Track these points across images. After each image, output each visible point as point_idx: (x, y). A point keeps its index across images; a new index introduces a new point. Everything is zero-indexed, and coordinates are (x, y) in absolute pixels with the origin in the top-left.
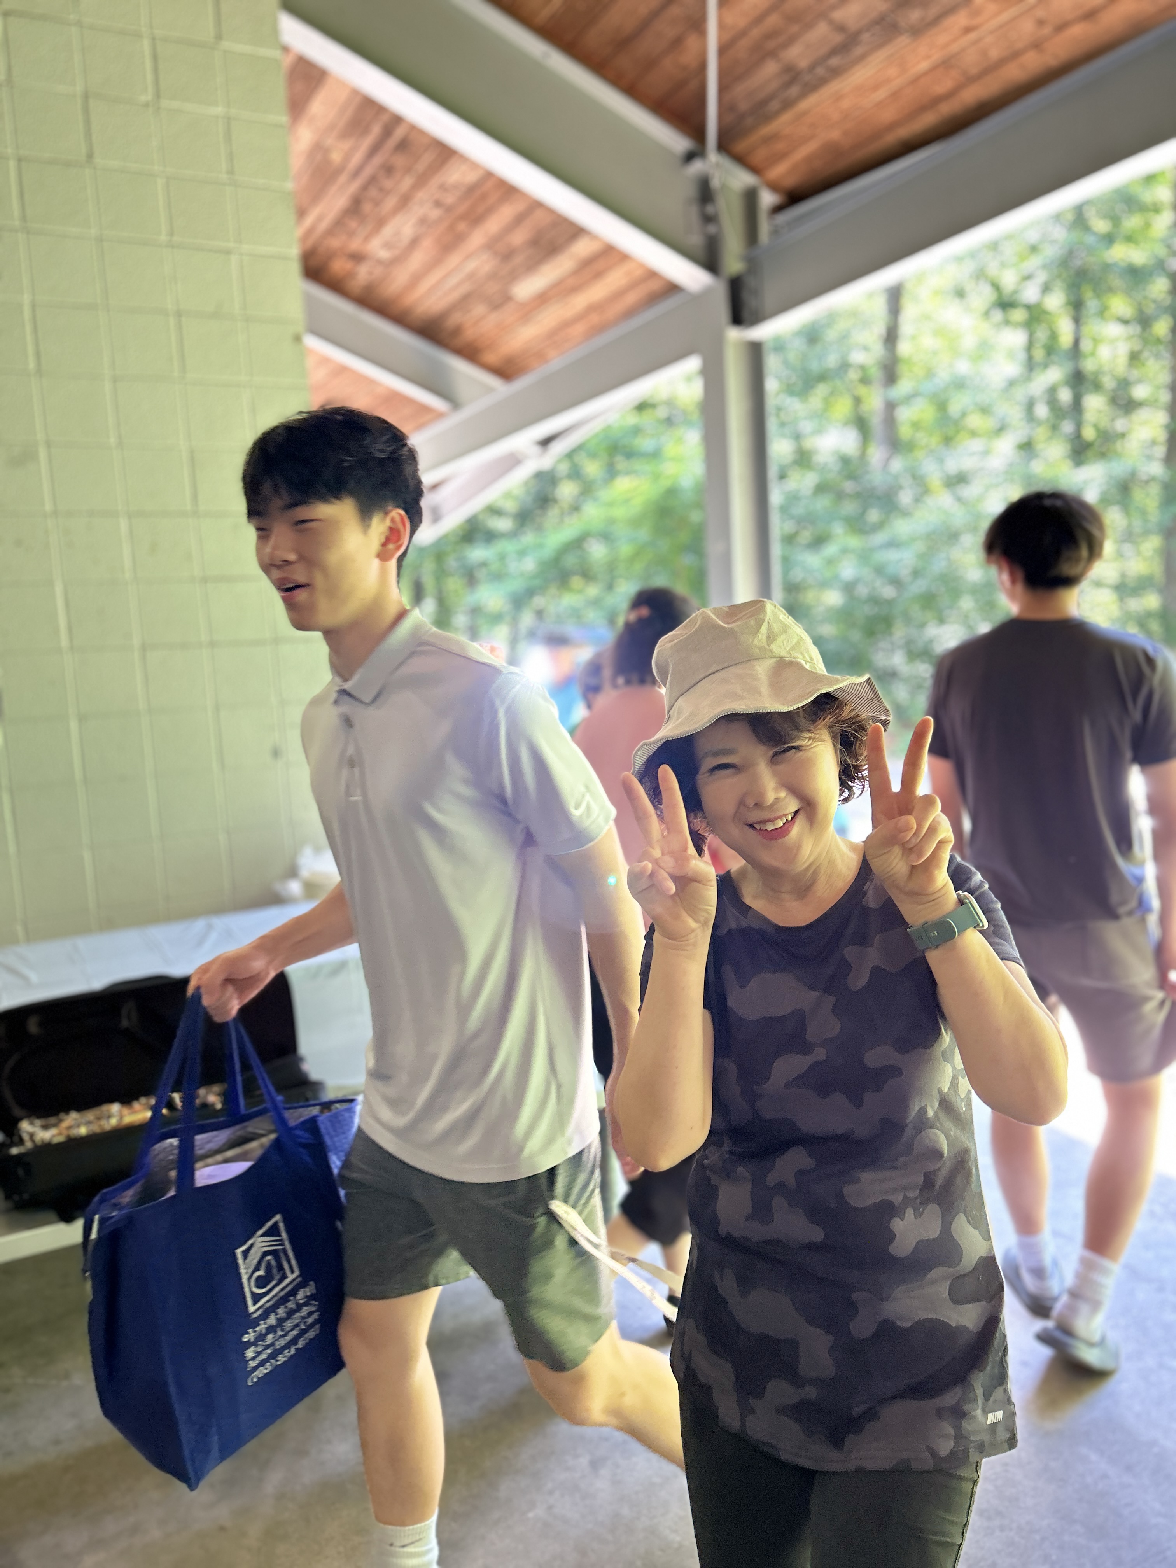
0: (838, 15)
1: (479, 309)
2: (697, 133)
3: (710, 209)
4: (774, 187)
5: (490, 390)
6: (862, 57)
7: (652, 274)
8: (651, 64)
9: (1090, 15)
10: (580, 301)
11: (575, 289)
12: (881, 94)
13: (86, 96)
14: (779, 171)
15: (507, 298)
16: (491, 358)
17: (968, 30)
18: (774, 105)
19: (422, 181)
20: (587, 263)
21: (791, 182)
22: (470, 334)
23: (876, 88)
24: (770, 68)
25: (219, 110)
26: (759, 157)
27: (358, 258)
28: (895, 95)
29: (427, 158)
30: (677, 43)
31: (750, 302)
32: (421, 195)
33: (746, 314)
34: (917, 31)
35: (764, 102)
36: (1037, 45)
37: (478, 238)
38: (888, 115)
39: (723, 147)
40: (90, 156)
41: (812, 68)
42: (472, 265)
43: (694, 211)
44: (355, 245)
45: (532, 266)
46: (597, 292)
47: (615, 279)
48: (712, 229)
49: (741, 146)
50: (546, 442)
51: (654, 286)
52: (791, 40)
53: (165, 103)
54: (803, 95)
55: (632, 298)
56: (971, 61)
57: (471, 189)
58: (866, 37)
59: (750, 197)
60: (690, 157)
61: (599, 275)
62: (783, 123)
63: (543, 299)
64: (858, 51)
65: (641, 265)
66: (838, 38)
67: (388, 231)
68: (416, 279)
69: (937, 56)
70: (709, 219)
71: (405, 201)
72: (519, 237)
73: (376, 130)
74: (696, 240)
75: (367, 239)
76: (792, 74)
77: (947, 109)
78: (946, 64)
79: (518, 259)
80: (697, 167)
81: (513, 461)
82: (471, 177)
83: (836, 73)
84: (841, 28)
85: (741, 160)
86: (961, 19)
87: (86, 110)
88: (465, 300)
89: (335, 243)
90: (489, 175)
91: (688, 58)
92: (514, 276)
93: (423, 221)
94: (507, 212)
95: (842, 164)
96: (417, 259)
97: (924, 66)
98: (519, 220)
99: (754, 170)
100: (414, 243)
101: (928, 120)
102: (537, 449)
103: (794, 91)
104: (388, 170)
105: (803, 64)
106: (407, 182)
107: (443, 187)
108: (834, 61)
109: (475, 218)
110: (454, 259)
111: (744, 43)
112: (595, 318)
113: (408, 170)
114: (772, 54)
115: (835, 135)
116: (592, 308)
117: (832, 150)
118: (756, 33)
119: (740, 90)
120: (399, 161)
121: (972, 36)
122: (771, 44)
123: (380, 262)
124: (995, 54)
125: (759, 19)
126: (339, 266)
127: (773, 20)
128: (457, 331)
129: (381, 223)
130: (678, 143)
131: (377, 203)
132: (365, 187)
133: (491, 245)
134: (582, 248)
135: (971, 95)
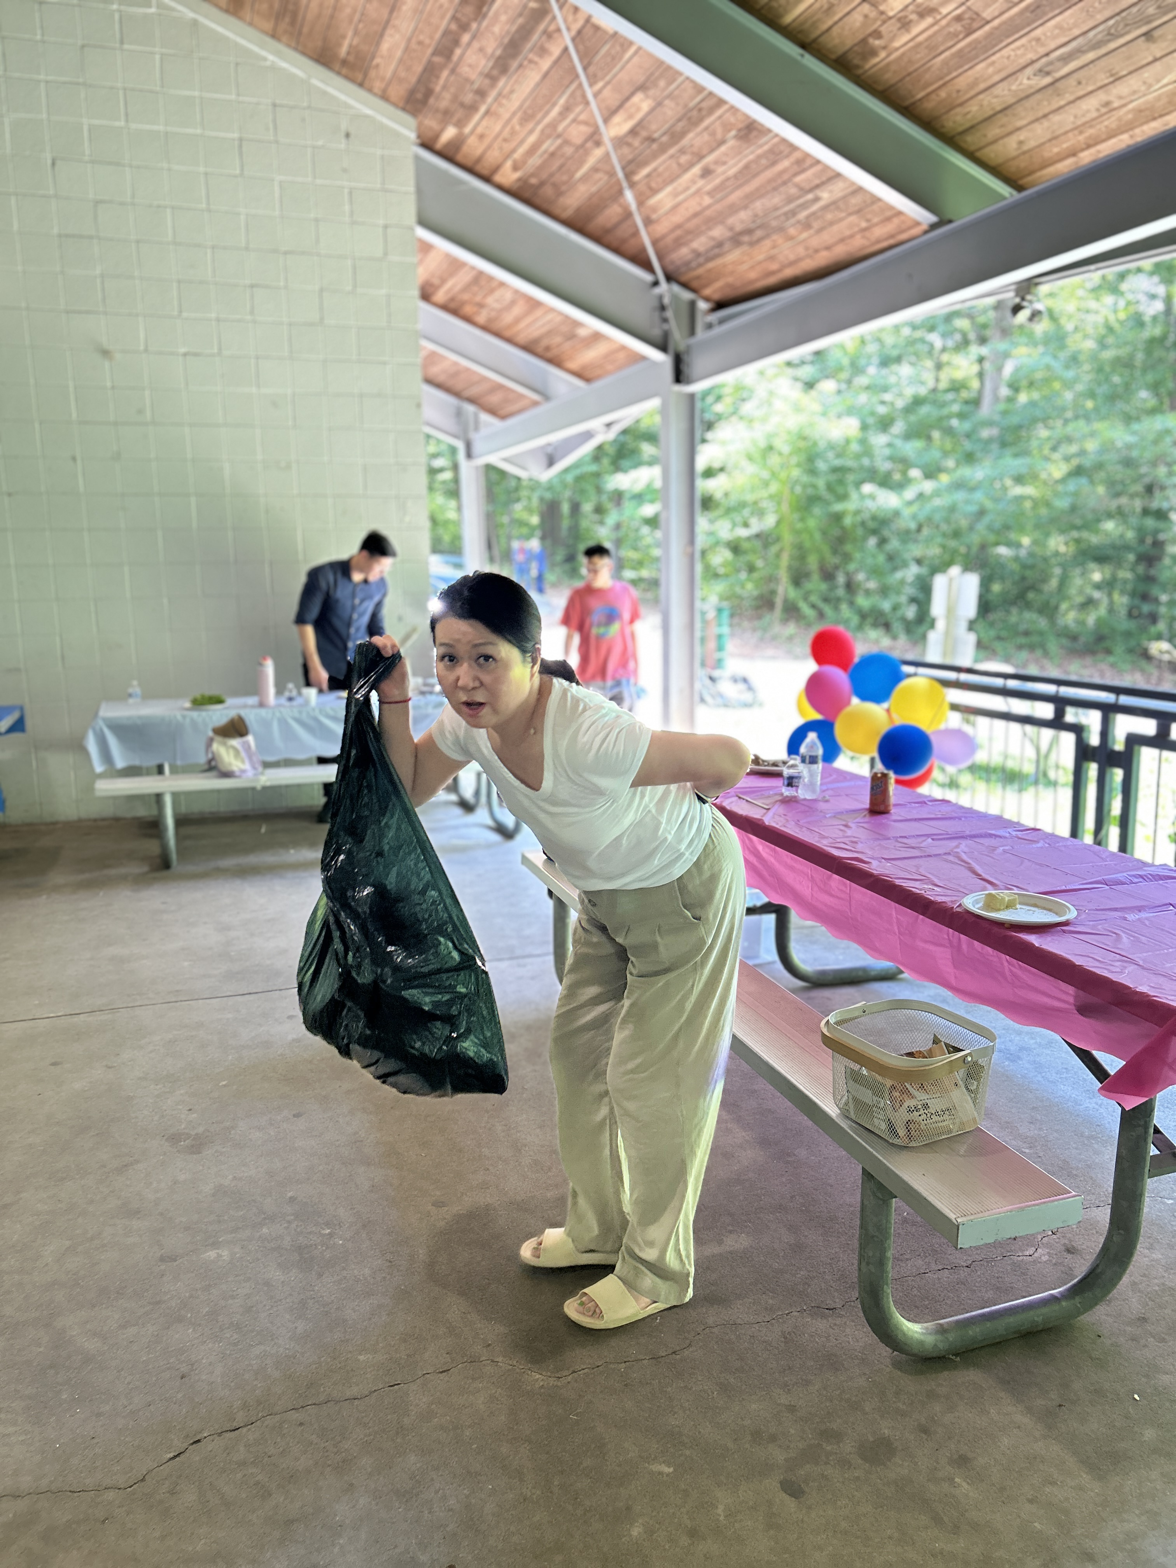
0: (711, 234)
1: (559, 339)
2: (652, 272)
3: (666, 314)
4: (707, 299)
6: (730, 252)
8: (620, 243)
9: (828, 248)
12: (745, 267)
14: (708, 292)
17: (773, 248)
21: (717, 296)
22: (556, 351)
23: (742, 263)
24: (684, 251)
26: (695, 284)
27: (480, 306)
28: (752, 268)
31: (685, 370)
33: (681, 378)
34: (752, 244)
35: (688, 263)
38: (753, 275)
39: (669, 280)
41: (707, 251)
42: (549, 316)
43: (657, 314)
44: (477, 300)
49: (679, 280)
50: (609, 425)
52: (691, 241)
53: (358, 290)
54: (708, 261)
56: (782, 259)
58: (727, 244)
60: (652, 284)
62: (701, 272)
63: (595, 338)
64: (727, 249)
66: (712, 243)
67: (497, 295)
68: (517, 320)
69: (764, 256)
75: (485, 296)
76: (698, 254)
77: (780, 277)
78: (770, 259)
80: (657, 291)
81: (588, 435)
83: (720, 255)
84: (713, 239)
85: (681, 285)
86: (768, 244)
87: (321, 298)
88: (548, 334)
89: (466, 297)
92: (576, 325)
93: (517, 292)
95: (739, 294)
96: (516, 311)
99: (692, 290)
100: (513, 302)
102: (604, 429)
103: (704, 259)
105: (702, 249)
108: (717, 251)
110: (539, 312)
111: (664, 241)
114: (685, 244)
115: (730, 281)
117: (733, 287)
118: (669, 238)
119: (674, 256)
121: (777, 250)
122: (682, 241)
123: (494, 309)
124: (792, 258)
125: (673, 230)
126: (469, 310)
127: (679, 232)
128: (547, 349)
129: (492, 290)
130: (648, 277)
135: (789, 273)
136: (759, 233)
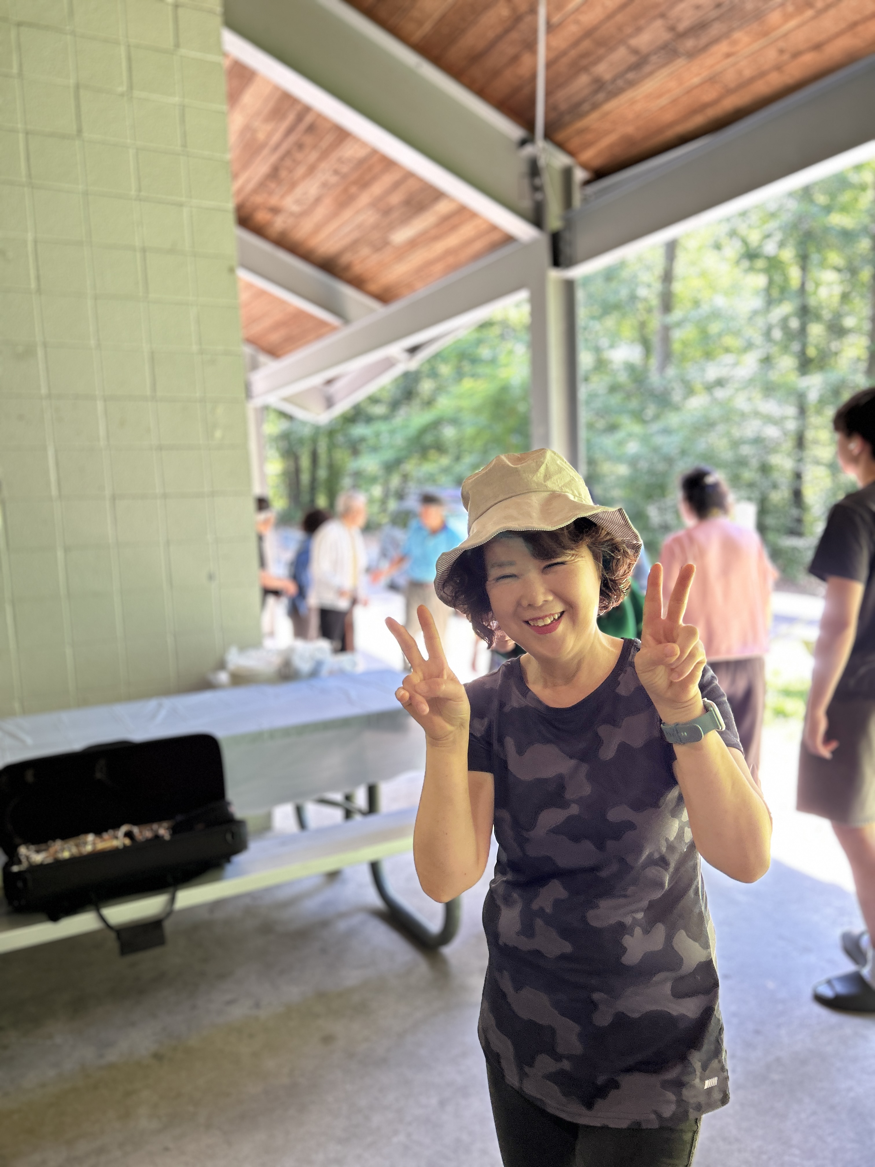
0: (634, 42)
1: (365, 251)
2: (529, 125)
3: (537, 181)
4: (585, 166)
5: (372, 311)
6: (651, 73)
7: (494, 228)
8: (496, 73)
9: (819, 46)
10: (440, 247)
11: (436, 238)
12: (664, 101)
13: (77, 87)
14: (589, 155)
15: (386, 243)
16: (373, 287)
17: (728, 55)
18: (586, 107)
19: (325, 155)
20: (446, 219)
21: (597, 163)
22: (358, 268)
23: (660, 96)
24: (583, 79)
25: (176, 99)
26: (574, 143)
27: (275, 210)
28: (674, 101)
29: (329, 139)
30: (515, 59)
31: (565, 250)
32: (324, 165)
33: (562, 259)
34: (691, 55)
35: (579, 104)
36: (778, 68)
37: (365, 198)
38: (669, 116)
39: (548, 136)
40: (80, 131)
41: (614, 80)
42: (360, 218)
44: (274, 201)
45: (405, 220)
46: (452, 240)
47: (467, 231)
48: (539, 196)
49: (561, 136)
50: (413, 350)
51: (495, 237)
52: (599, 60)
53: (136, 93)
54: (608, 99)
55: (478, 245)
56: (730, 78)
57: (361, 162)
58: (654, 59)
59: (567, 174)
60: (523, 143)
61: (454, 228)
62: (592, 120)
63: (413, 244)
64: (647, 69)
65: (486, 221)
66: (633, 59)
67: (299, 191)
69: (705, 74)
70: (537, 189)
71: (312, 170)
72: (396, 199)
73: (291, 117)
74: (527, 204)
75: (283, 197)
76: (599, 84)
77: (712, 113)
78: (712, 80)
79: (395, 215)
81: (388, 364)
82: (361, 153)
83: (631, 84)
84: (635, 51)
85: (561, 146)
86: (723, 47)
87: (77, 98)
88: (354, 245)
89: (259, 199)
90: (374, 152)
91: (523, 70)
92: (392, 227)
93: (325, 185)
94: (387, 180)
95: (635, 151)
96: (321, 212)
97: (696, 80)
98: (396, 186)
99: (571, 153)
100: (318, 200)
101: (698, 120)
102: (405, 355)
103: (601, 96)
104: (300, 146)
105: (608, 77)
106: (313, 156)
107: (340, 160)
108: (630, 76)
109: (364, 184)
110: (347, 214)
111: (565, 60)
112: (451, 260)
113: (314, 147)
114: (585, 69)
115: (630, 129)
116: (448, 252)
117: (628, 140)
118: (573, 53)
119: (561, 95)
120: (308, 140)
121: (731, 60)
122: (584, 62)
123: (292, 214)
124: (748, 73)
125: (576, 43)
126: (261, 216)
127: (586, 44)
128: (348, 267)
129: (293, 185)
130: (515, 132)
131: (291, 171)
132: (282, 159)
133: (374, 204)
134: (442, 208)
135: (730, 103)
136: (716, 29)
